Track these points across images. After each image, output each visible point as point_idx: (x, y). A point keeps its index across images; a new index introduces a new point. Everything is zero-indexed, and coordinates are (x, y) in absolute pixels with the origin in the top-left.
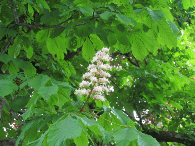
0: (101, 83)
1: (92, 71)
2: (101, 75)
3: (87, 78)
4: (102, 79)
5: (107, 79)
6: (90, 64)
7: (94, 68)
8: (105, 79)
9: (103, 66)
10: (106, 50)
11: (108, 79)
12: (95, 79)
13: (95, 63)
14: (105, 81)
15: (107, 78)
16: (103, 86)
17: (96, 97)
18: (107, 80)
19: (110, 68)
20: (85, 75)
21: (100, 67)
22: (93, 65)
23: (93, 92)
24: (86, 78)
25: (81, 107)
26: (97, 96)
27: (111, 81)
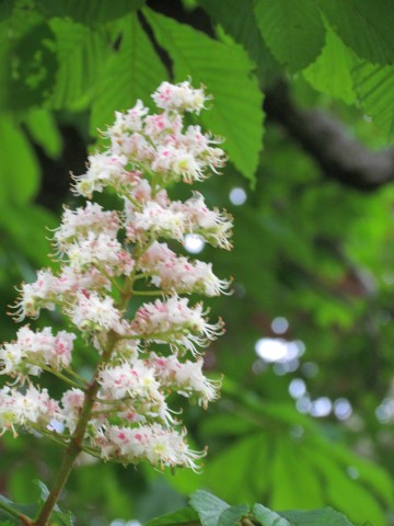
0: (159, 336)
1: (79, 254)
2: (156, 281)
3: (51, 307)
4: (153, 310)
5: (191, 305)
6: (73, 208)
7: (92, 236)
8: (177, 310)
9: (159, 215)
10: (179, 103)
11: (200, 307)
12: (99, 312)
13: (108, 200)
14: (179, 319)
15: (195, 297)
16: (173, 359)
17: (118, 441)
18: (196, 317)
19: (212, 230)
20: (36, 285)
21: (138, 225)
22: (94, 208)
23: (98, 407)
24: (44, 312)
25: (29, 520)
26: (128, 431)
27: (221, 323)
